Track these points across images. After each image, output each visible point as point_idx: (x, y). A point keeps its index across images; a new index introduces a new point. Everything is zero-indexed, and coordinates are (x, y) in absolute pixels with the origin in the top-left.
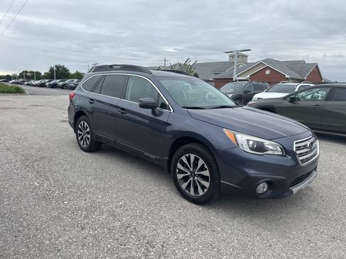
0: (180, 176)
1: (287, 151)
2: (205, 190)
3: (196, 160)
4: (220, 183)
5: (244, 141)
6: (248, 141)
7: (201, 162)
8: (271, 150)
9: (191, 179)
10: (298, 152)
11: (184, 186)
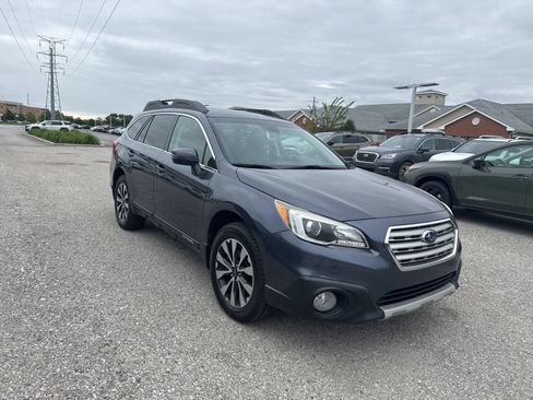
0: (220, 274)
1: (372, 244)
2: (248, 299)
3: (239, 248)
4: (264, 288)
5: (299, 221)
6: (305, 221)
7: (244, 253)
8: (350, 239)
9: (233, 279)
10: (393, 246)
11: (224, 290)
